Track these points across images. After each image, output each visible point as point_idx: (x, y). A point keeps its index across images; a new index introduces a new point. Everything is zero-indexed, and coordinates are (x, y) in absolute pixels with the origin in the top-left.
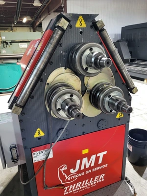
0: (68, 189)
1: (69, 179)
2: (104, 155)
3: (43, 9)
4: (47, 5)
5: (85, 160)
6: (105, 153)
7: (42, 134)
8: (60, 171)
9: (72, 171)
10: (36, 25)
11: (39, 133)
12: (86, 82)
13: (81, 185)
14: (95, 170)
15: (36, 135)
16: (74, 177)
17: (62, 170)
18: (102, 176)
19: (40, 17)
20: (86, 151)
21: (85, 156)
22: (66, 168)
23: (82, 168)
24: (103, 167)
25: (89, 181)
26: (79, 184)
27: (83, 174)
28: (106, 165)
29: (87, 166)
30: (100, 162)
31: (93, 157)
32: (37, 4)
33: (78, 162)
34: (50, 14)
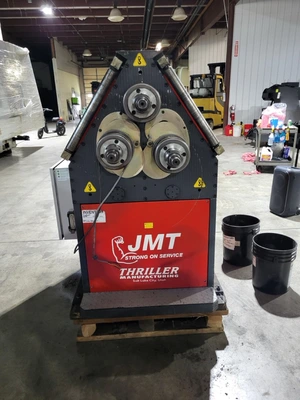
0: (126, 272)
1: (127, 258)
2: (176, 238)
3: (192, 24)
4: (200, 15)
5: (148, 237)
6: (179, 235)
7: (94, 190)
8: (115, 244)
9: (130, 247)
10: (180, 54)
11: (90, 188)
12: (147, 132)
13: (144, 272)
14: (163, 256)
15: (87, 190)
16: (134, 257)
17: (117, 243)
18: (175, 269)
19: (187, 40)
20: (149, 225)
21: (148, 231)
22: (122, 242)
23: (145, 248)
24: (175, 255)
25: (155, 271)
26: (140, 270)
27: (145, 257)
28: (181, 255)
29: (152, 248)
30: (171, 246)
31: (160, 237)
32: (179, 15)
33: (139, 238)
34: (203, 33)
